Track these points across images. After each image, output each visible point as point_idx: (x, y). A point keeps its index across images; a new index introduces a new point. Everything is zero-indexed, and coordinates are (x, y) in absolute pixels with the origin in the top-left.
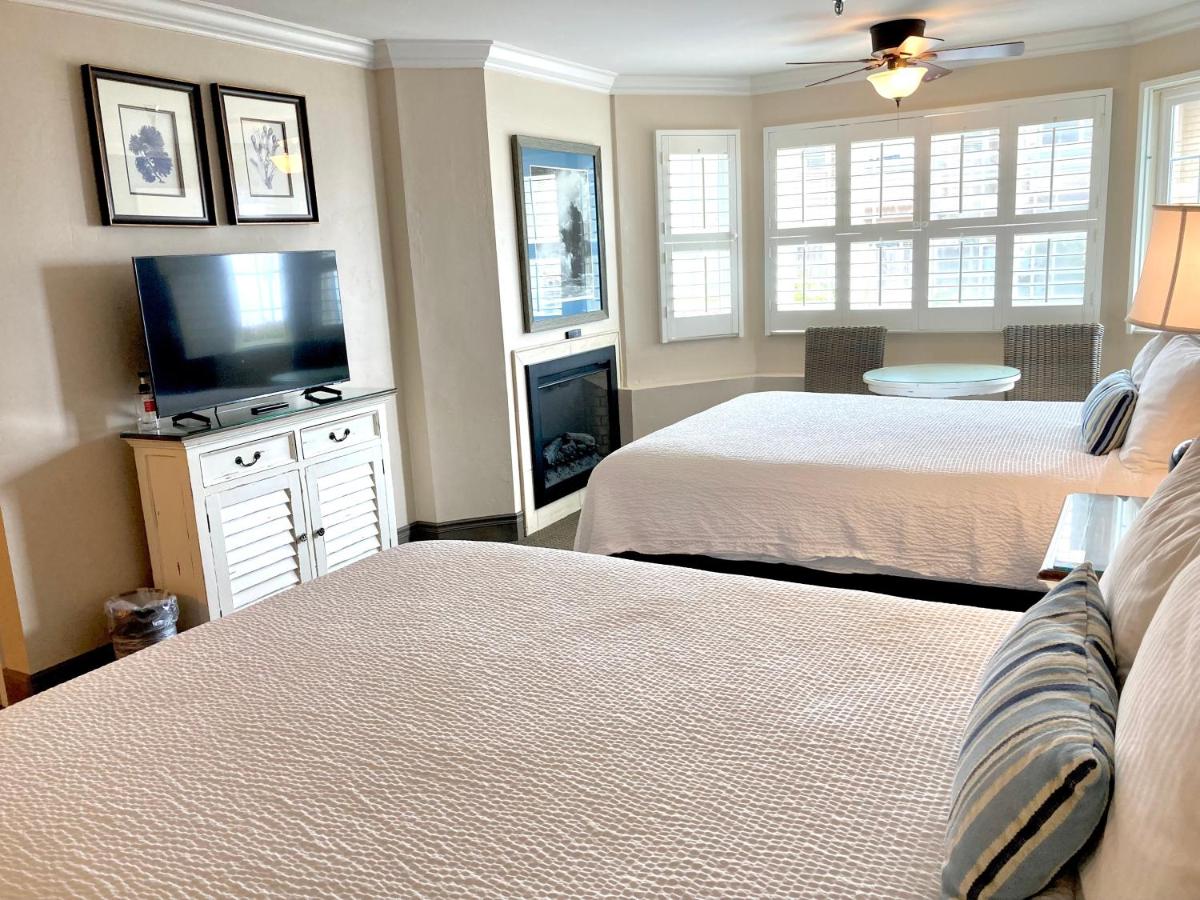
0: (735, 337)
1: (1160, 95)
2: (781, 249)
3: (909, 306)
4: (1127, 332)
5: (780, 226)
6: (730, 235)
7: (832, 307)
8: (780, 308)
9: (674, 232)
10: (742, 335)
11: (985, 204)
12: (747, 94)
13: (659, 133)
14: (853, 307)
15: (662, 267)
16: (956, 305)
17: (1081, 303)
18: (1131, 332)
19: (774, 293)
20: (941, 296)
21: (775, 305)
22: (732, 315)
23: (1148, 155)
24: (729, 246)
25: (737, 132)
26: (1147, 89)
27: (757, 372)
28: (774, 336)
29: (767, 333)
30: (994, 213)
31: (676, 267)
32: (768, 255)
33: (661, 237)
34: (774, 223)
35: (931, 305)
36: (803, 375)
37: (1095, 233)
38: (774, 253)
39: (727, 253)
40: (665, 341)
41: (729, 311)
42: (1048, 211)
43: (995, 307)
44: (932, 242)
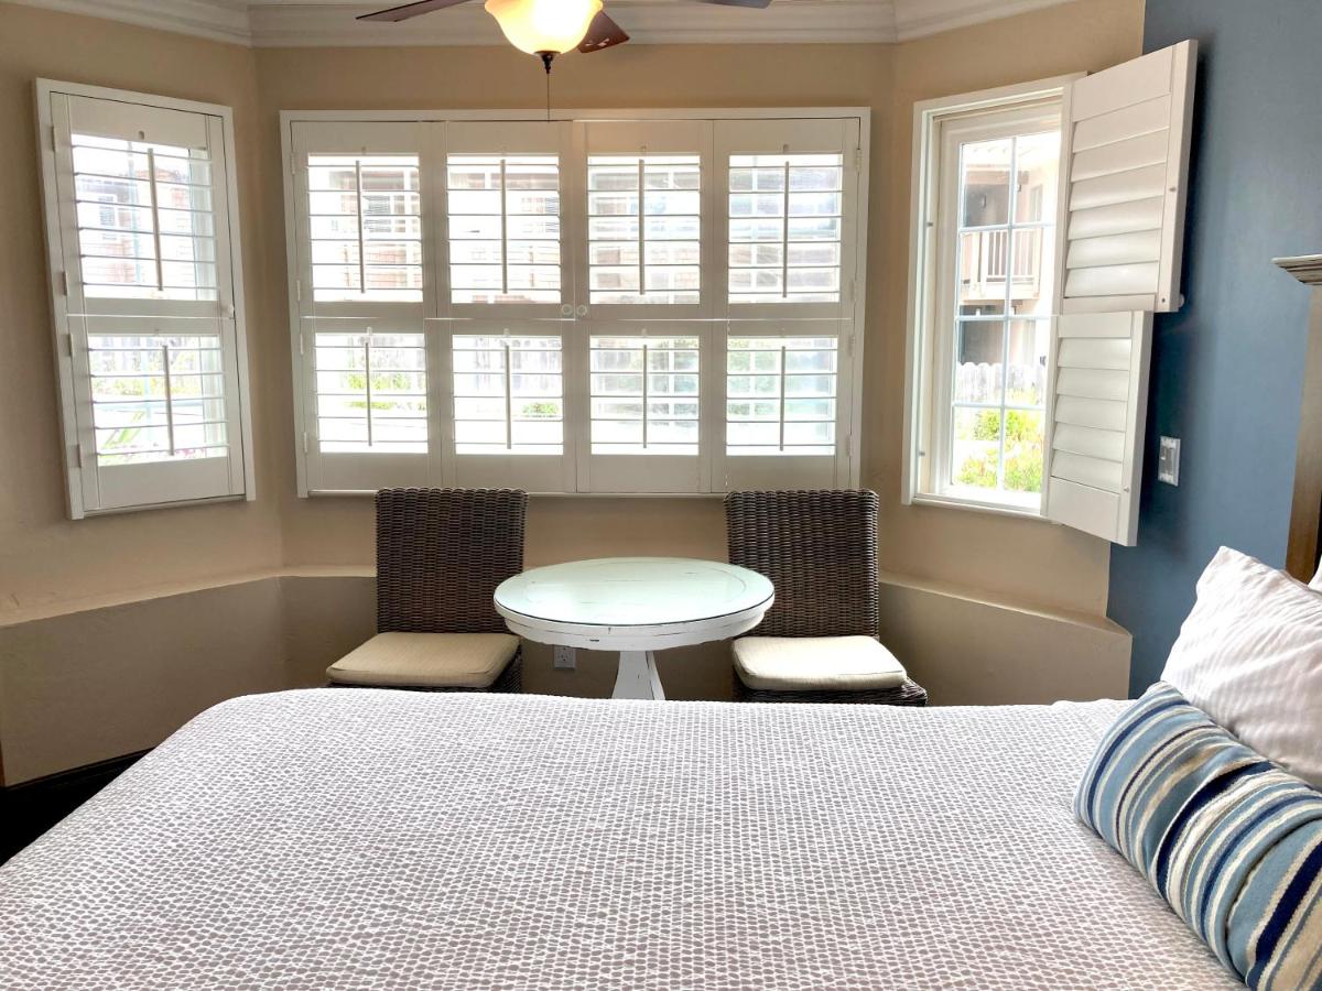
0: (240, 501)
1: (941, 123)
2: (321, 339)
3: (559, 451)
4: (903, 502)
5: (319, 296)
6: (219, 308)
7: (423, 449)
8: (325, 448)
9: (89, 292)
10: (251, 496)
11: (679, 280)
12: (247, 43)
13: (44, 86)
14: (461, 450)
15: (64, 363)
16: (638, 450)
17: (831, 451)
18: (910, 503)
19: (313, 418)
20: (612, 436)
21: (314, 442)
22: (229, 458)
23: (928, 220)
24: (219, 331)
25: (227, 112)
26: (924, 113)
27: (286, 565)
28: (316, 500)
29: (302, 493)
30: (695, 298)
31: (96, 363)
32: (297, 350)
33: (59, 301)
34: (308, 290)
35: (596, 450)
36: (372, 573)
37: (851, 341)
38: (310, 347)
39: (215, 341)
40: (77, 513)
41: (222, 453)
42: (779, 299)
43: (700, 456)
44: (594, 341)
